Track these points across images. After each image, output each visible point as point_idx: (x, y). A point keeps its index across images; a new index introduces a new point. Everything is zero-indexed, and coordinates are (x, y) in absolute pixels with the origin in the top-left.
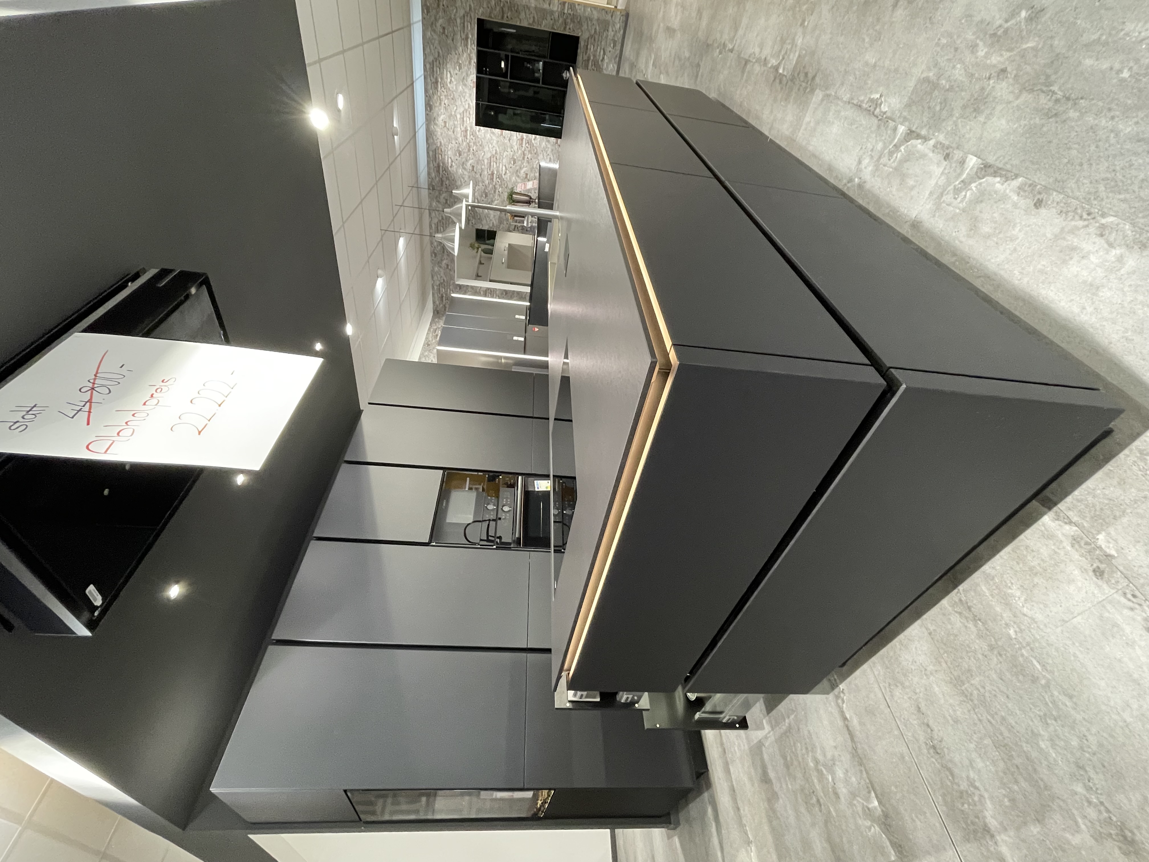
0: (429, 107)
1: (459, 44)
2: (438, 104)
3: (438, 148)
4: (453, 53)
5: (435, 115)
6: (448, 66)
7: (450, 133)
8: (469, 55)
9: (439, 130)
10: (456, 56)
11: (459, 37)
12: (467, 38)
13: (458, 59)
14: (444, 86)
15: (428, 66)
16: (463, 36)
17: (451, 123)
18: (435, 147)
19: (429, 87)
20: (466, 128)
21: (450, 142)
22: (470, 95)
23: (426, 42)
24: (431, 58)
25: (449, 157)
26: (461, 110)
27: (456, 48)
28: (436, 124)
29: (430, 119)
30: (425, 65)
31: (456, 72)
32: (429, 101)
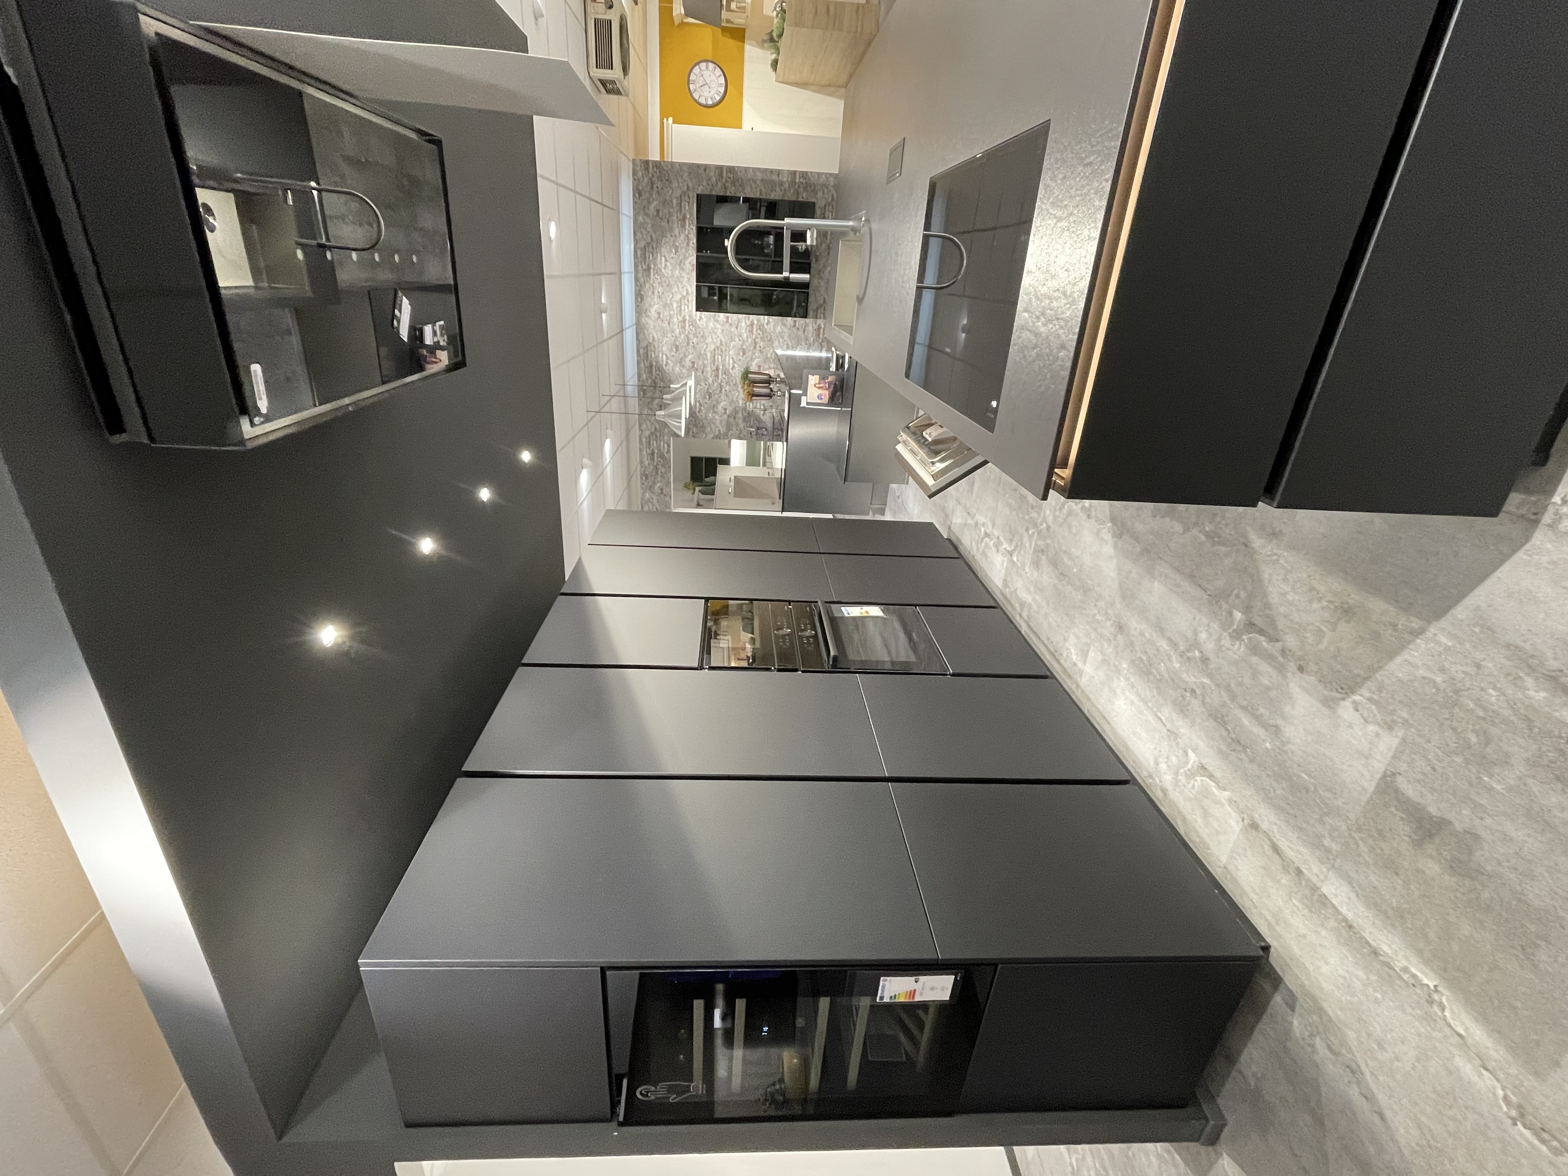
0: (639, 296)
1: (675, 226)
2: (650, 293)
3: (650, 344)
4: (669, 235)
5: (647, 305)
6: (663, 249)
7: (666, 325)
8: (687, 236)
9: (650, 322)
10: (672, 239)
11: (675, 218)
12: (684, 219)
13: (674, 241)
14: (658, 272)
15: (639, 253)
16: (681, 217)
17: (667, 313)
18: (647, 342)
19: (640, 275)
20: (684, 317)
21: (664, 335)
22: (689, 279)
23: (638, 228)
24: (642, 244)
25: (664, 354)
26: (678, 297)
27: (671, 230)
28: (648, 316)
29: (640, 311)
30: (635, 252)
31: (672, 255)
32: (640, 291)
